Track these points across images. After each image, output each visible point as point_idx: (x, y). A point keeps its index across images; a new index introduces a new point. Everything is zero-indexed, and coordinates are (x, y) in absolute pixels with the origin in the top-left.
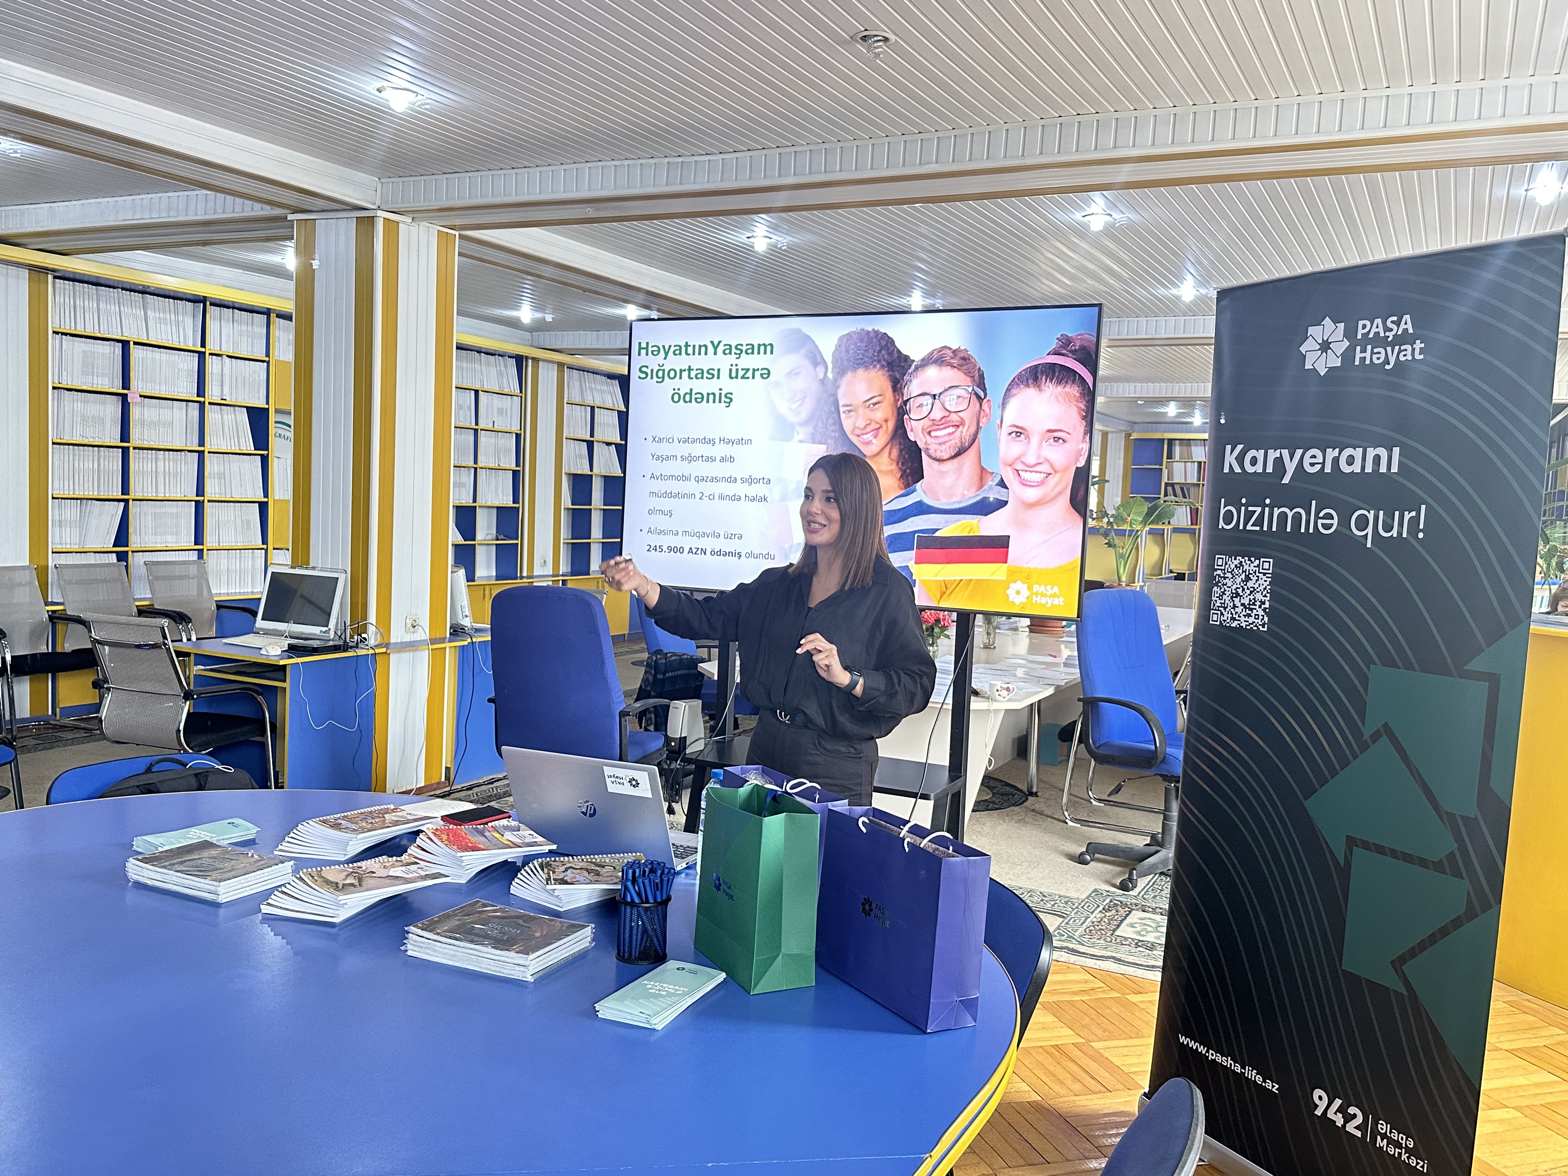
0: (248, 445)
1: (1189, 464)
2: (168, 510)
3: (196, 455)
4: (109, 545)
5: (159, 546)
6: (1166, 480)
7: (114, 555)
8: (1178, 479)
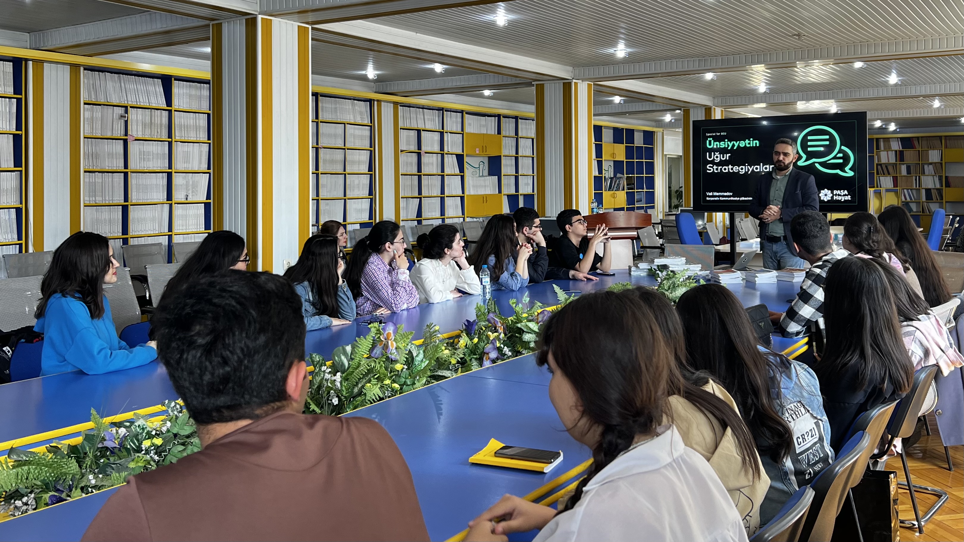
0: (457, 171)
1: (890, 152)
2: (433, 201)
3: (440, 177)
4: (415, 218)
5: (430, 217)
6: (877, 162)
7: (416, 222)
8: (884, 160)
